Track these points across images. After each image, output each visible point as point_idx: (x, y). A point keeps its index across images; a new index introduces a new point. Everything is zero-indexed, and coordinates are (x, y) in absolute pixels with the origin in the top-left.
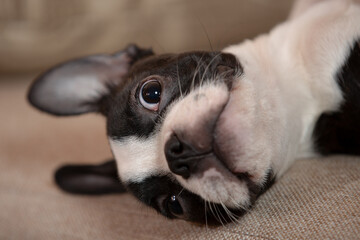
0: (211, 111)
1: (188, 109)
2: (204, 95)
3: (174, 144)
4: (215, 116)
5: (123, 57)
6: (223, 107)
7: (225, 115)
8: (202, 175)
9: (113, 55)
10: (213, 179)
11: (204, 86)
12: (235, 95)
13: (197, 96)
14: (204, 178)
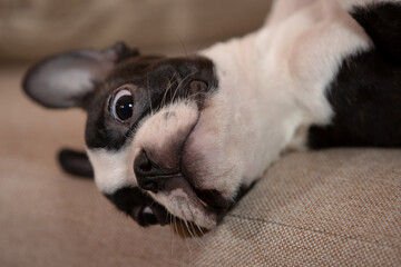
0: (180, 132)
1: (158, 128)
2: (174, 114)
3: (143, 161)
4: (183, 139)
5: (112, 54)
6: (192, 128)
7: (194, 134)
8: (169, 193)
9: (103, 51)
10: (179, 198)
11: (176, 104)
12: (206, 113)
13: (167, 114)
14: (171, 197)
